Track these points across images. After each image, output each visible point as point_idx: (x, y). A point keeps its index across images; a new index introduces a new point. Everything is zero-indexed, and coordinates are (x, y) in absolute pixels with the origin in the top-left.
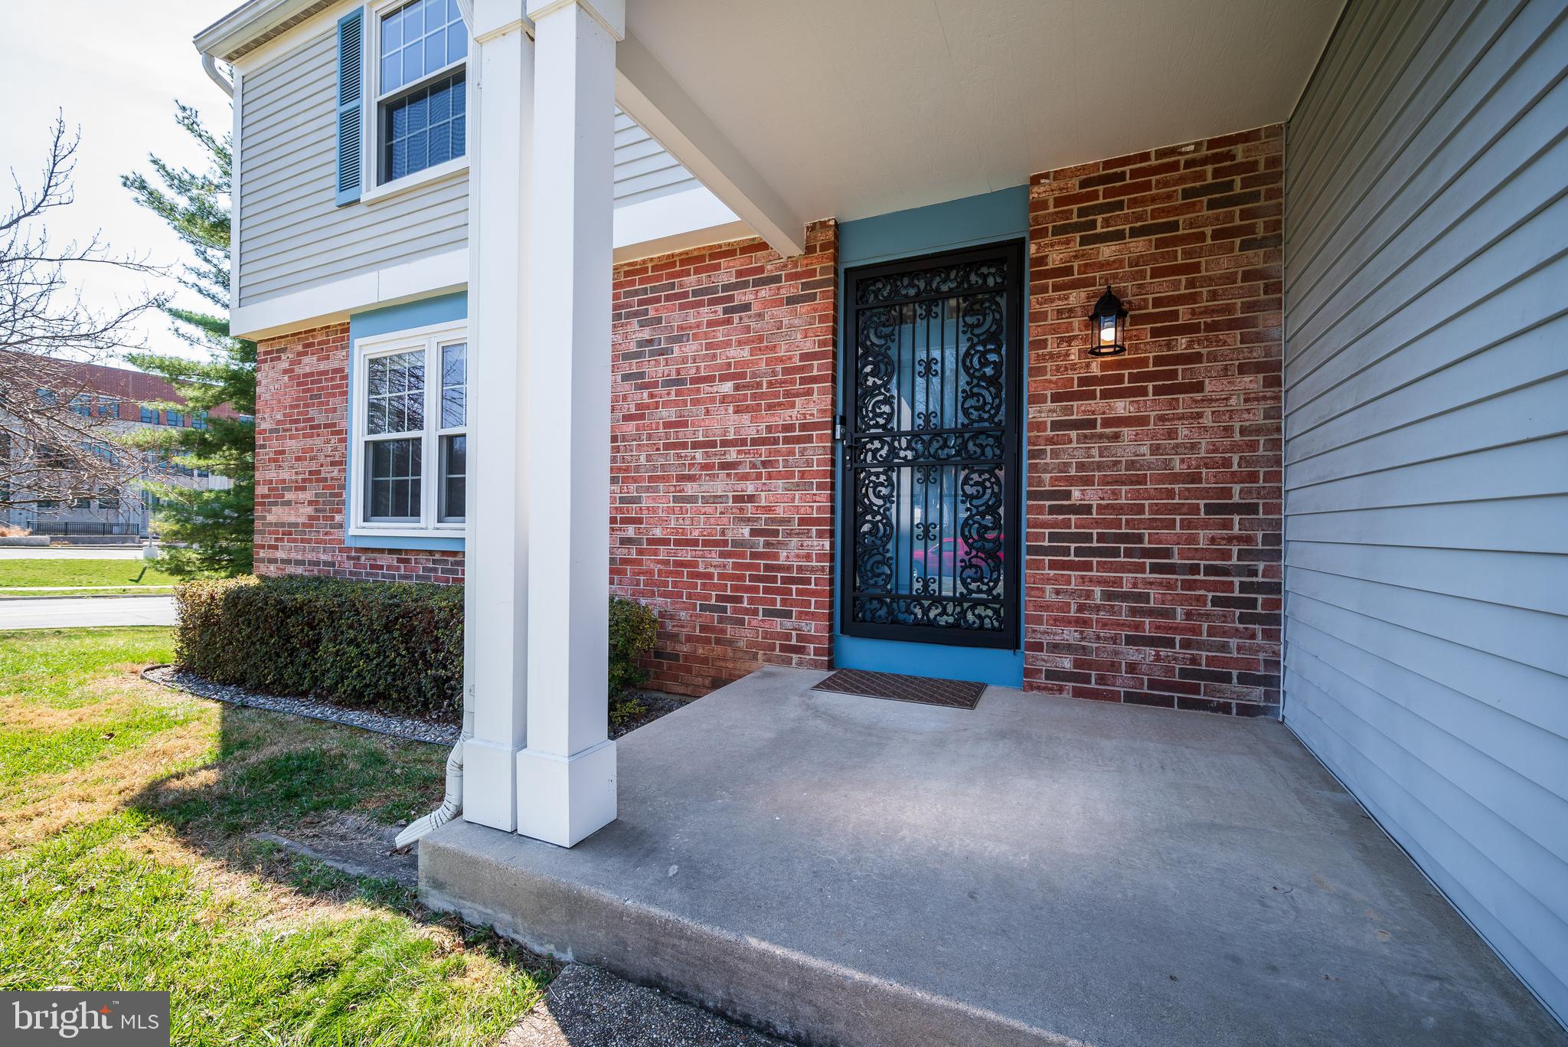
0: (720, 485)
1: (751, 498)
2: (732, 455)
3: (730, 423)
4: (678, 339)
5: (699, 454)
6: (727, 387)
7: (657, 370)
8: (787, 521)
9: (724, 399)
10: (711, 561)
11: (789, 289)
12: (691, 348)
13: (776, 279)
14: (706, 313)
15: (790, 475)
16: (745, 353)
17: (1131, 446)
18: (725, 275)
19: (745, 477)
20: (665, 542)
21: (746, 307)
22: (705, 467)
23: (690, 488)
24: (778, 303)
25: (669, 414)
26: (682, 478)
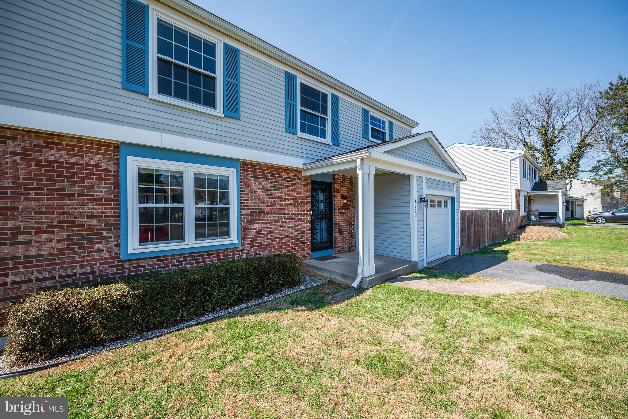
0: (291, 224)
1: (298, 226)
2: (293, 217)
3: (293, 210)
4: (281, 188)
5: (286, 216)
6: (292, 201)
7: (275, 195)
8: (304, 231)
9: (291, 204)
10: (290, 241)
11: (304, 182)
12: (284, 191)
13: (301, 180)
14: (287, 183)
15: (304, 221)
16: (295, 194)
17: (345, 217)
18: (291, 175)
19: (296, 222)
20: (279, 238)
21: (295, 184)
22: (288, 219)
23: (284, 225)
24: (301, 185)
25: (279, 206)
26: (282, 222)
